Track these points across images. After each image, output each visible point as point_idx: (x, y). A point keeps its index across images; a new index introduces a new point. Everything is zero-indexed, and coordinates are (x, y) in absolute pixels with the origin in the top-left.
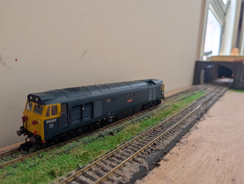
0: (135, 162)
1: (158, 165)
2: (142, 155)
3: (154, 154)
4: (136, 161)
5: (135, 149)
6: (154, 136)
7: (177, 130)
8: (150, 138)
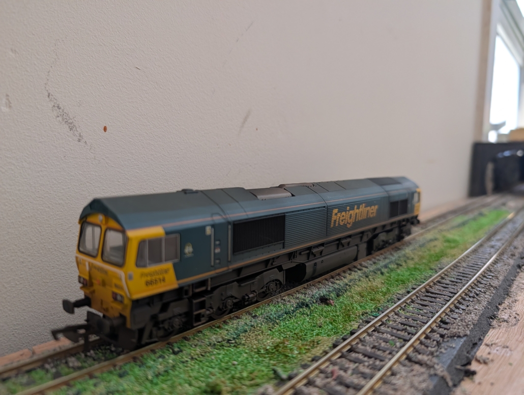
0: (413, 364)
1: (470, 374)
2: (423, 347)
3: (451, 345)
4: (416, 363)
5: (399, 332)
6: (434, 303)
7: (482, 290)
8: (425, 309)
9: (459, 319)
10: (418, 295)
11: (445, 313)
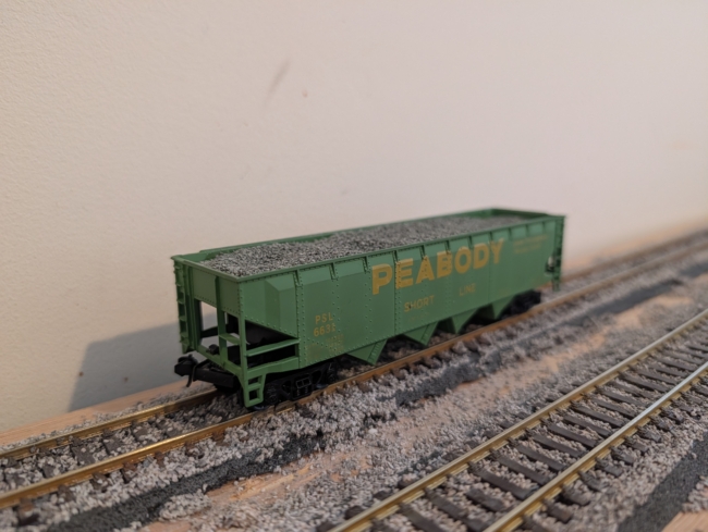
9: (604, 490)
10: (546, 418)
11: (579, 474)
